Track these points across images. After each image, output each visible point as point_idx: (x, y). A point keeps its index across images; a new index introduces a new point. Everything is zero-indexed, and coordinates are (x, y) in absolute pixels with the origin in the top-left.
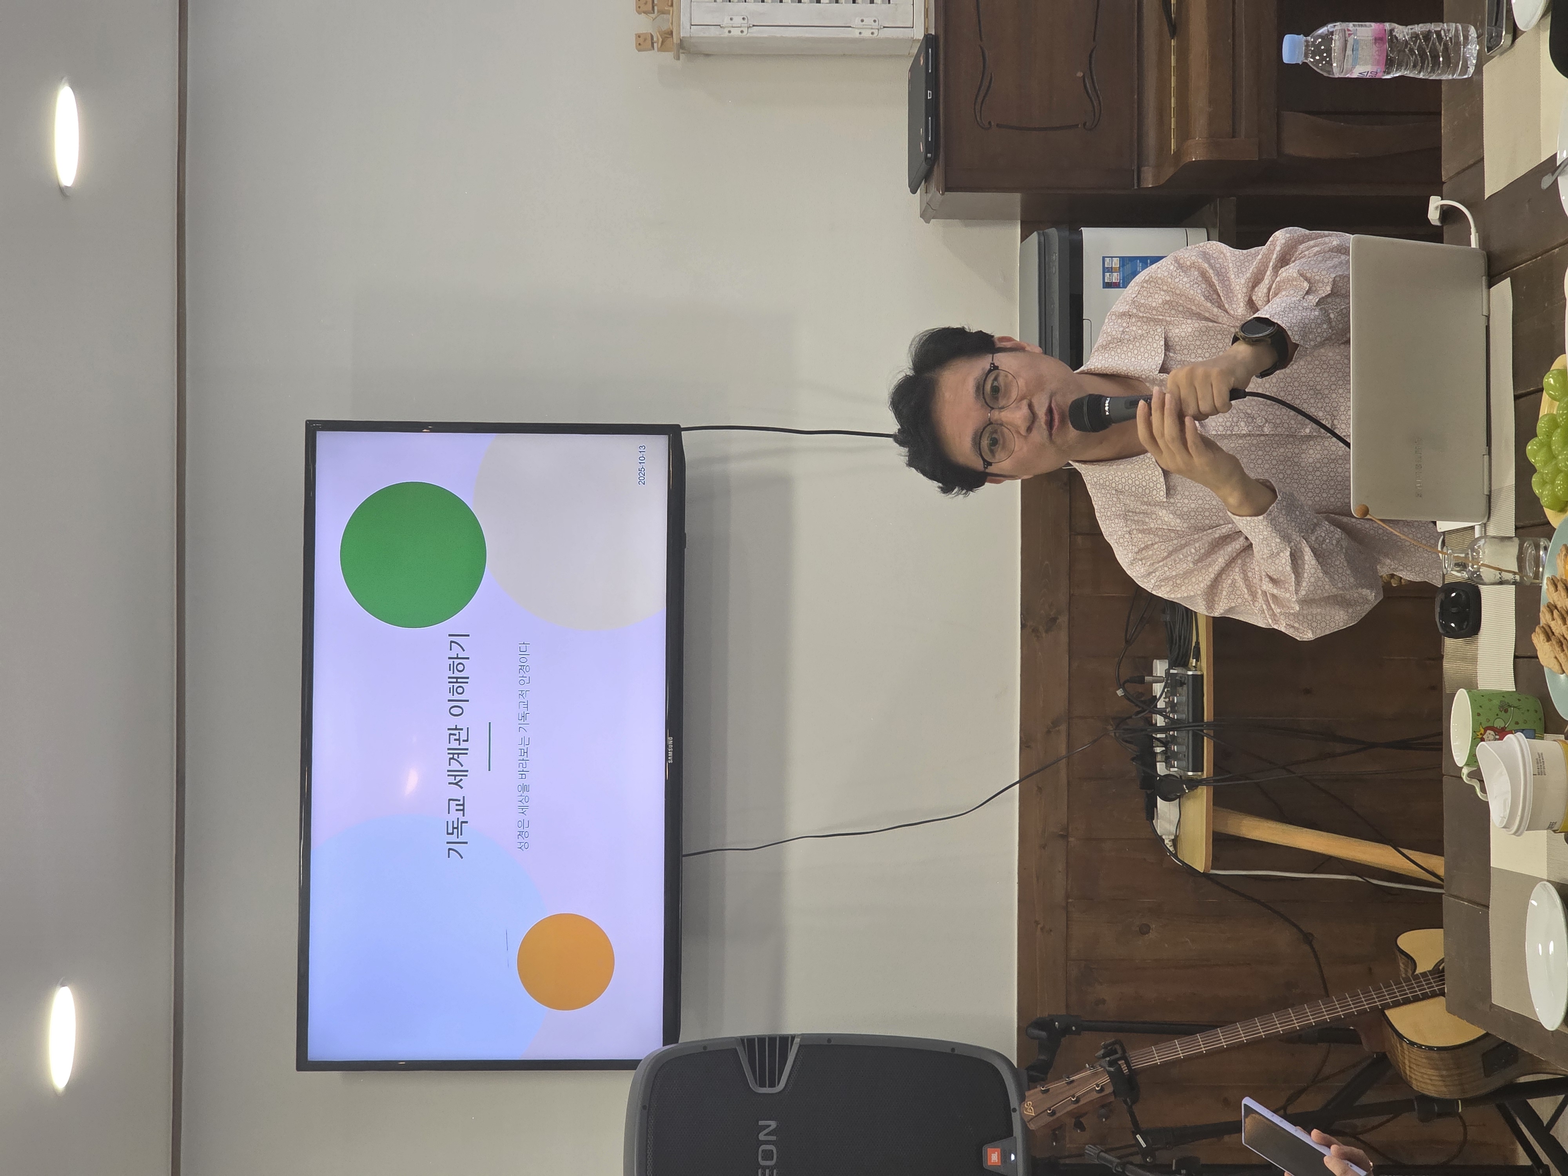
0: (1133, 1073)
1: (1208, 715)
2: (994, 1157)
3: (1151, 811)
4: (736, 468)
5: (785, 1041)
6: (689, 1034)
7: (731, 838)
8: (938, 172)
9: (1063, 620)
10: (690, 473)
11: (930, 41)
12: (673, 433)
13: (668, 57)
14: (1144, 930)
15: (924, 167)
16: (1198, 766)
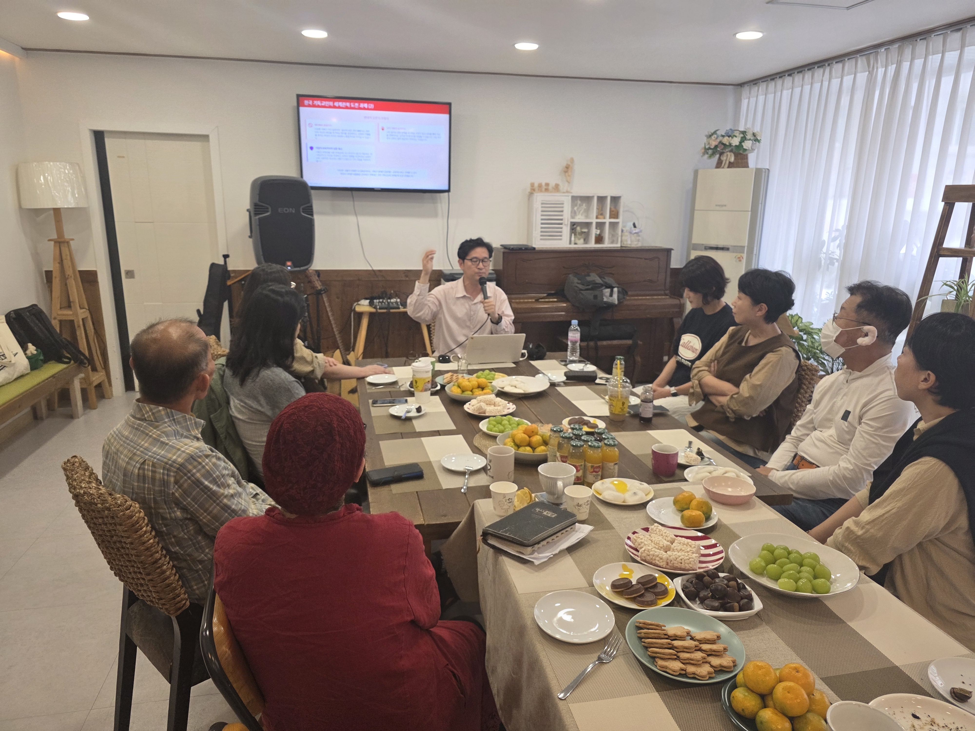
0: (321, 294)
1: (392, 311)
2: (289, 263)
3: (366, 299)
4: (439, 205)
5: (312, 215)
6: (313, 192)
7: (356, 203)
8: (506, 251)
9: (407, 279)
10: (438, 195)
11: (534, 249)
12: (448, 191)
13: (529, 190)
14: (338, 298)
15: (508, 247)
16: (380, 309)
